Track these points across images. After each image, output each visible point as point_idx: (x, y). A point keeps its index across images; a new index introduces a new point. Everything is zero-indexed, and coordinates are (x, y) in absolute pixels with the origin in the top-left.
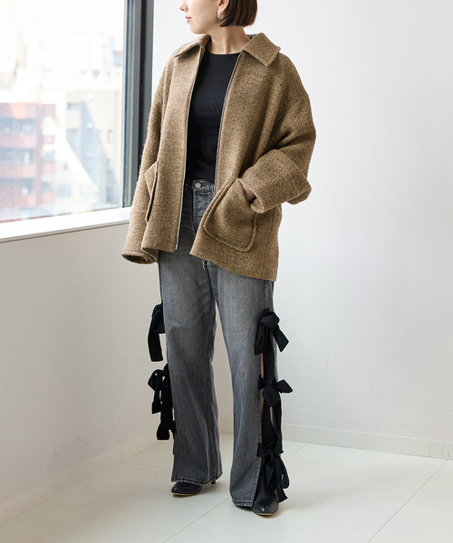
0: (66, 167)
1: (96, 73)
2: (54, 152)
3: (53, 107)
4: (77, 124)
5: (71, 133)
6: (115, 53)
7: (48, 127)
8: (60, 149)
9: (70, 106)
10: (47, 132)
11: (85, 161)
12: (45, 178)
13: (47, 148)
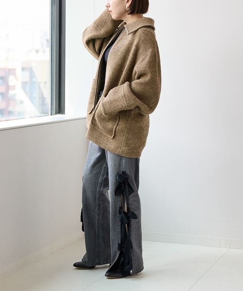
0: (22, 102)
1: (37, 51)
2: (15, 94)
3: (14, 70)
4: (27, 79)
5: (24, 84)
6: (48, 40)
7: (12, 81)
8: (18, 93)
9: (23, 69)
10: (11, 84)
11: (32, 99)
12: (11, 109)
13: (11, 92)
